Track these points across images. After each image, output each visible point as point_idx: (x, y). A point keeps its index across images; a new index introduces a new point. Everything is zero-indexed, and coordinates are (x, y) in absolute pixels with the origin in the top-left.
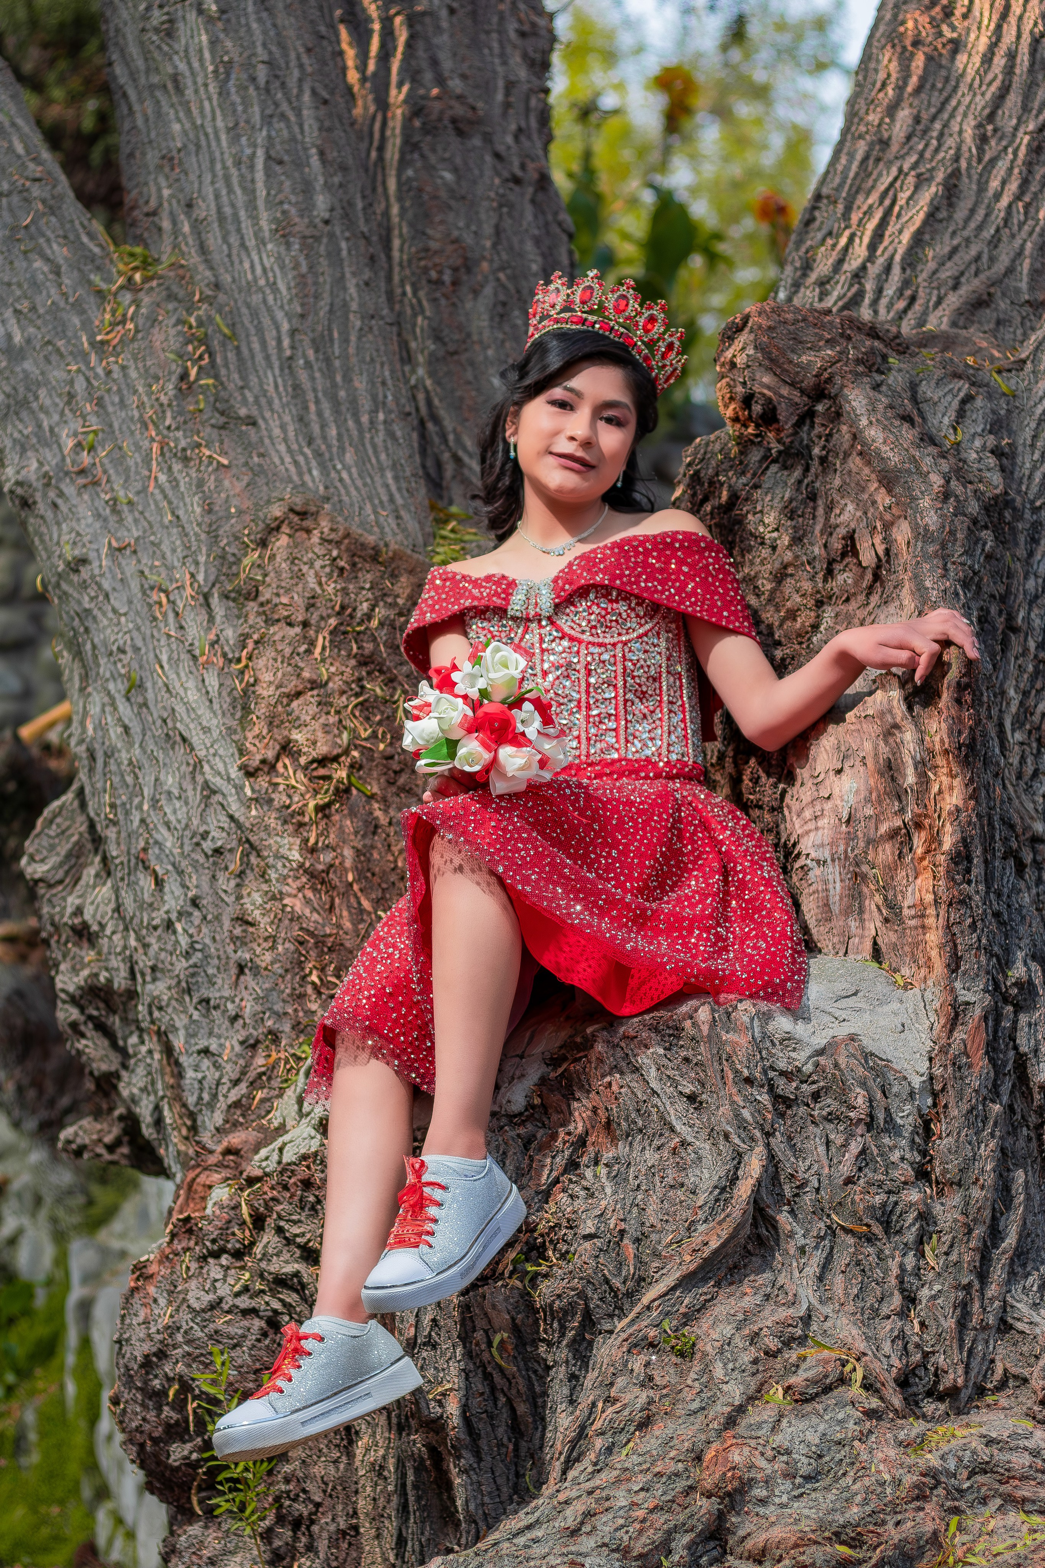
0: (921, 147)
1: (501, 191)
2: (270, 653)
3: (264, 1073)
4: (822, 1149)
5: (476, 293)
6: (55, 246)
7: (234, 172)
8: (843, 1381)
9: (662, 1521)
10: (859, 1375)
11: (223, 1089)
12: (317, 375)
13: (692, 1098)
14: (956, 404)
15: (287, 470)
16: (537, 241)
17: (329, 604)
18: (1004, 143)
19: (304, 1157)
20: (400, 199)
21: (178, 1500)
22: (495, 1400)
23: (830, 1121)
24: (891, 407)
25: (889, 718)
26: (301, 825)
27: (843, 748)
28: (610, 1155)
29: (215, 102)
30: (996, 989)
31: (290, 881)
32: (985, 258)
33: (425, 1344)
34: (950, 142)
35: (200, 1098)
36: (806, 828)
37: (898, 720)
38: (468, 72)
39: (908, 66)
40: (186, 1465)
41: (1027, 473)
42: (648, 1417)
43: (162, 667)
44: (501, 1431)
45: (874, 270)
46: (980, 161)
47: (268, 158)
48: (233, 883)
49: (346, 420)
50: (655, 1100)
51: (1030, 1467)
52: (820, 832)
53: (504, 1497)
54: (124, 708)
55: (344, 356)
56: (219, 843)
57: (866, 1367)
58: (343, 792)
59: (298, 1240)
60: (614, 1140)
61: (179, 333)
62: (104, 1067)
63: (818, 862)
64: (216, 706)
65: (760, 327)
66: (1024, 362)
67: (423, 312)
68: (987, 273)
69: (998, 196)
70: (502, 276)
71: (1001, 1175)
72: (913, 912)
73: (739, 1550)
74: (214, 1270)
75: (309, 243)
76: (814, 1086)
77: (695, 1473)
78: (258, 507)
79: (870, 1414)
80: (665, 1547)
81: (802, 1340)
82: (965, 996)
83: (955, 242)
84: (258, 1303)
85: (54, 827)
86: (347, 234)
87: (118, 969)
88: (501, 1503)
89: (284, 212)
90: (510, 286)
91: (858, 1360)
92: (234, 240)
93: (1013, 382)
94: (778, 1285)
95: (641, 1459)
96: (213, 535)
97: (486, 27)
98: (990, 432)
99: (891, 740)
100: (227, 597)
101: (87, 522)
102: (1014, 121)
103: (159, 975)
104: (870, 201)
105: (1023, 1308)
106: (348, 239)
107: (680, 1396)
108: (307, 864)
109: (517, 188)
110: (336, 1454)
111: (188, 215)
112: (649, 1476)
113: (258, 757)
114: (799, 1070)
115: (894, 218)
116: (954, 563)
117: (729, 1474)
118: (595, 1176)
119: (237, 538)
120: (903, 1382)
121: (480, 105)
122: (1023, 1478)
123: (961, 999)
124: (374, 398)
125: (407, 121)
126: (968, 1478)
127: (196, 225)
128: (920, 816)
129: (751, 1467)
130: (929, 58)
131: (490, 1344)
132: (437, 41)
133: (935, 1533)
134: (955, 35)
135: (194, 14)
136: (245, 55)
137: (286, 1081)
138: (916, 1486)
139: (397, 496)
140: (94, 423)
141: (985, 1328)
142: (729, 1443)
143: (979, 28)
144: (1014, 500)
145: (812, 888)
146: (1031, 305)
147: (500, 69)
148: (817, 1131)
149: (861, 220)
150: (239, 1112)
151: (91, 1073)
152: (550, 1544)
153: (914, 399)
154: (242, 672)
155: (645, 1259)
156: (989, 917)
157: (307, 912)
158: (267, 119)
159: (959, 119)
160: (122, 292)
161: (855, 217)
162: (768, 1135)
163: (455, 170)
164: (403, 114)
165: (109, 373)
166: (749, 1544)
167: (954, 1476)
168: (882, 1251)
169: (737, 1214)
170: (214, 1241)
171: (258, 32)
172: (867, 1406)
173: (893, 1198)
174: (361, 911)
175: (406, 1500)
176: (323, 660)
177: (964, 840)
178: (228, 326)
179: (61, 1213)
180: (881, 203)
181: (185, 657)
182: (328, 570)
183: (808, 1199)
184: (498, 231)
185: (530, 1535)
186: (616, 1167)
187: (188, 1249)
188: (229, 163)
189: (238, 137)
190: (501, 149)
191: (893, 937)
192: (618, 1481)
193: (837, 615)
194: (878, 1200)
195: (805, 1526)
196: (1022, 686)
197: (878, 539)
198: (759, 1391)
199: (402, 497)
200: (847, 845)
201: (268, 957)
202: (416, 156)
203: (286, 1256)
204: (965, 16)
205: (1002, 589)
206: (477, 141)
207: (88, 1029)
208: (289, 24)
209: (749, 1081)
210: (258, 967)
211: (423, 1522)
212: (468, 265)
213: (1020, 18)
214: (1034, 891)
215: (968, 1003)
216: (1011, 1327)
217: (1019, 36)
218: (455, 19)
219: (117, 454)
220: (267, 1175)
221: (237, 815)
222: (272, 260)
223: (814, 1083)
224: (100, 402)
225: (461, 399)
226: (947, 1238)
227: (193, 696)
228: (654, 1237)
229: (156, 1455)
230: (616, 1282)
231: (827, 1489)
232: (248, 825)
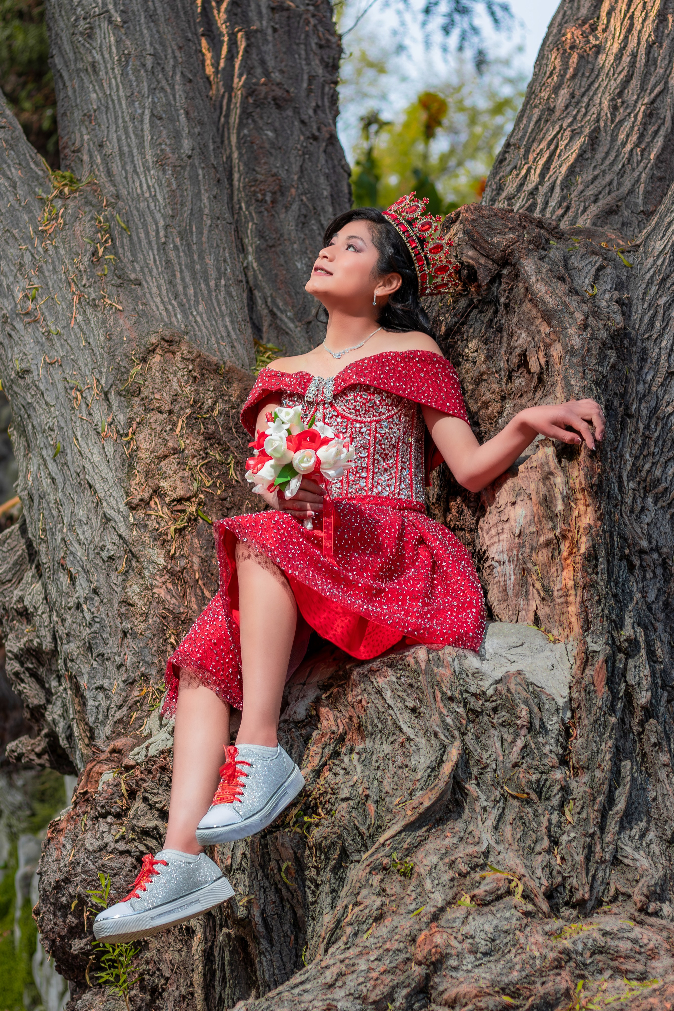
0: (574, 113)
1: (305, 144)
2: (147, 430)
3: (138, 701)
4: (498, 744)
5: (287, 208)
6: (13, 170)
7: (130, 124)
8: (509, 892)
9: (389, 979)
10: (520, 889)
11: (112, 712)
12: (182, 254)
13: (414, 710)
14: (593, 270)
15: (160, 314)
16: (327, 177)
17: (186, 400)
18: (628, 111)
19: (162, 752)
20: (239, 148)
21: (77, 978)
22: (283, 906)
23: (504, 726)
24: (551, 270)
25: (546, 468)
26: (165, 541)
27: (517, 489)
28: (360, 747)
29: (119, 80)
30: (613, 644)
31: (157, 577)
32: (615, 183)
33: (237, 869)
34: (594, 110)
35: (97, 718)
36: (492, 541)
37: (552, 469)
38: (285, 69)
39: (567, 62)
40: (82, 953)
41: (640, 316)
42: (381, 914)
43: (77, 440)
44: (286, 927)
45: (543, 190)
46: (612, 122)
47: (152, 115)
48: (120, 579)
49: (200, 284)
50: (391, 712)
51: (631, 950)
52: (501, 543)
53: (288, 970)
54: (52, 466)
55: (200, 243)
56: (112, 553)
57: (525, 885)
58: (193, 520)
59: (157, 805)
60: (363, 738)
61: (92, 226)
62: (36, 702)
63: (499, 562)
64: (112, 465)
65: (467, 219)
66: (639, 246)
67: (252, 219)
68: (616, 193)
69: (624, 144)
70: (304, 198)
71: (615, 764)
72: (560, 593)
73: (439, 1000)
74: (103, 826)
75: (178, 170)
76: (494, 704)
77: (411, 949)
78: (141, 337)
79: (527, 914)
80: (390, 997)
81: (483, 867)
82: (593, 647)
83: (596, 173)
84: (131, 847)
85: (6, 545)
86: (203, 165)
87: (45, 636)
88: (286, 974)
89: (162, 150)
90: (310, 205)
91: (520, 879)
92: (129, 168)
93: (631, 259)
94: (468, 831)
95: (376, 941)
96: (112, 355)
97: (297, 41)
98: (616, 289)
99: (547, 483)
100: (120, 395)
101: (30, 347)
102: (635, 97)
103: (71, 639)
104: (541, 147)
105: (629, 850)
106: (203, 168)
107: (403, 901)
108: (169, 567)
109: (315, 143)
110: (179, 946)
111: (100, 151)
112: (381, 951)
113: (138, 497)
114: (484, 693)
115: (556, 157)
116: (590, 370)
117: (434, 950)
118: (351, 761)
119: (127, 357)
120: (549, 895)
121: (292, 90)
122: (627, 957)
123: (590, 649)
124: (218, 270)
125: (245, 98)
126: (591, 957)
127: (106, 159)
128: (565, 531)
129: (448, 946)
130: (581, 57)
131: (280, 869)
132: (265, 48)
133: (568, 990)
134: (598, 42)
135: (106, 23)
136: (139, 50)
137: (153, 706)
138: (555, 960)
139: (232, 333)
140: (36, 283)
141: (603, 862)
142: (434, 930)
143: (613, 38)
144: (630, 333)
145: (496, 580)
146: (645, 214)
147: (305, 68)
148: (495, 732)
149: (535, 159)
150: (121, 726)
151: (28, 706)
152: (315, 993)
153: (566, 266)
154: (129, 443)
155: (382, 814)
156: (610, 596)
157: (169, 598)
158: (152, 91)
159: (599, 95)
160: (57, 199)
161: (531, 157)
162: (463, 734)
163: (275, 130)
164: (242, 94)
165: (46, 251)
166: (445, 996)
167: (581, 955)
168: (537, 810)
169: (442, 784)
170: (103, 807)
171: (147, 35)
172: (525, 909)
173: (545, 777)
174: (204, 598)
175: (225, 974)
176: (182, 436)
177: (594, 546)
178: (124, 222)
179: (14, 822)
180: (548, 148)
181: (92, 433)
182: (186, 378)
183: (489, 776)
184: (302, 170)
185: (302, 987)
186: (364, 755)
187: (86, 812)
188: (127, 119)
189: (133, 101)
190: (305, 117)
191: (547, 610)
192: (361, 954)
193: (514, 406)
194: (534, 777)
195: (482, 984)
196: (634, 452)
197: (541, 355)
198: (454, 898)
199: (236, 334)
200: (519, 551)
201: (142, 626)
202: (250, 121)
203: (149, 816)
204: (604, 31)
205: (622, 390)
206: (289, 113)
207: (26, 677)
208: (168, 31)
209: (451, 699)
210: (136, 633)
211: (235, 987)
212: (282, 190)
213: (640, 31)
214: (641, 585)
215: (595, 652)
216: (621, 862)
217: (639, 43)
218: (276, 35)
219: (50, 303)
220: (138, 764)
221: (124, 535)
222: (154, 180)
223: (493, 701)
224: (40, 270)
225: (276, 275)
226: (580, 803)
227: (97, 458)
228: (388, 799)
229: (62, 947)
230: (363, 829)
231: (497, 961)
232: (131, 541)
